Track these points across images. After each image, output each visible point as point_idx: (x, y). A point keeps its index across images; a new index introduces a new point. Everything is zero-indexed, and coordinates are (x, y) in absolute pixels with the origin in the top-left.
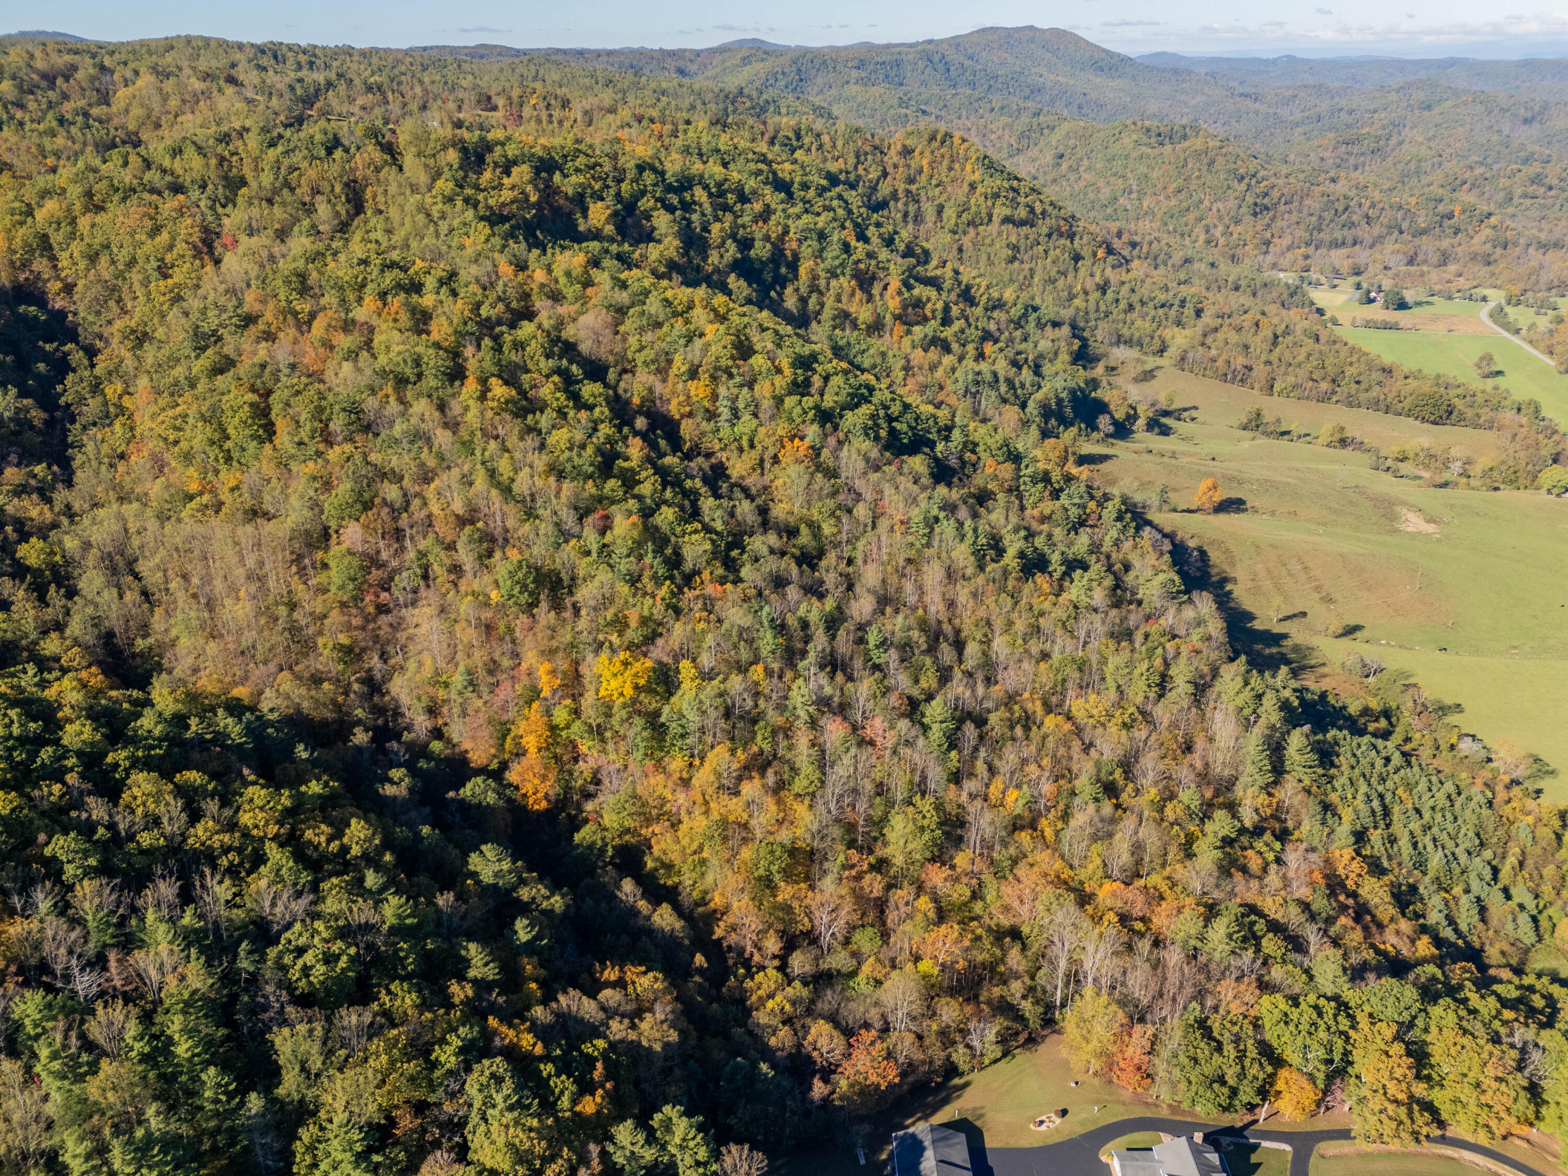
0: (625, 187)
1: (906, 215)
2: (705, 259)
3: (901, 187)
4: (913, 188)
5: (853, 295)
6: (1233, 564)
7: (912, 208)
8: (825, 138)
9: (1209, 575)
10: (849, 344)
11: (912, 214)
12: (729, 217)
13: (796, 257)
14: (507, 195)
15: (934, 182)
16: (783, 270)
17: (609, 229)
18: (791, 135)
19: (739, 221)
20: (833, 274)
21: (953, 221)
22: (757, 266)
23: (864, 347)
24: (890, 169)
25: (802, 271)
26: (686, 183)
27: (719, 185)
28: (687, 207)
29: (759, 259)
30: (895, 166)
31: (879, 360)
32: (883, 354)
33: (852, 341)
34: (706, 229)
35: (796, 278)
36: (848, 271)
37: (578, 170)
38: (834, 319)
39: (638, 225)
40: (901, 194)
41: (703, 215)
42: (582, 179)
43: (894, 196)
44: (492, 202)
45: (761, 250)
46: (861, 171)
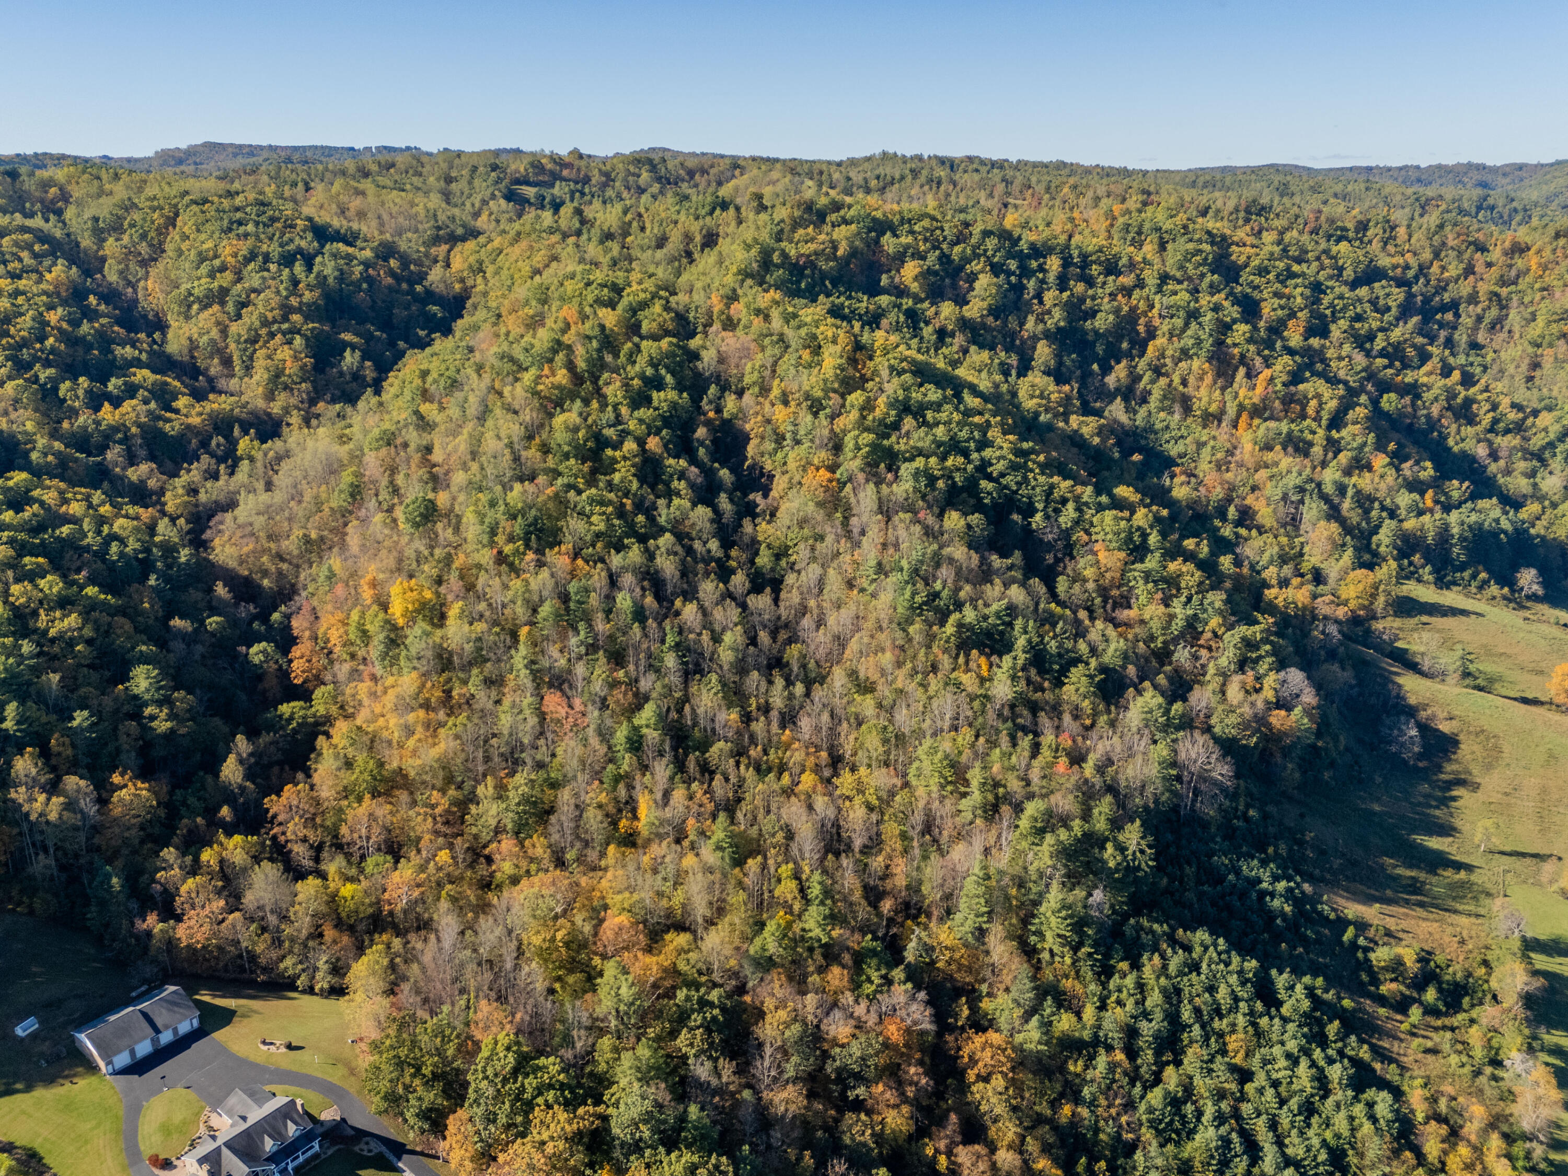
0: (957, 249)
1: (1479, 319)
2: (1022, 324)
3: (1483, 289)
4: (1504, 291)
5: (1201, 379)
6: (1488, 767)
7: (1494, 312)
8: (1402, 232)
9: (1440, 769)
10: (1167, 427)
11: (1487, 320)
12: (1080, 288)
13: (1152, 334)
14: (812, 247)
15: (1537, 286)
16: (1125, 345)
17: (915, 287)
18: (1350, 225)
19: (1090, 292)
20: (1185, 354)
21: (1538, 331)
22: (1090, 337)
23: (1184, 432)
24: (1479, 268)
25: (1150, 348)
26: (1039, 252)
27: (1084, 256)
28: (1025, 272)
29: (1096, 332)
30: (1489, 265)
31: (1192, 448)
32: (1200, 445)
33: (1172, 425)
34: (1039, 296)
35: (1142, 354)
36: (1203, 353)
37: (912, 232)
38: (1161, 401)
39: (954, 286)
40: (1482, 297)
41: (1043, 281)
42: (910, 239)
43: (1473, 299)
44: (793, 253)
45: (1103, 322)
46: (1435, 269)
